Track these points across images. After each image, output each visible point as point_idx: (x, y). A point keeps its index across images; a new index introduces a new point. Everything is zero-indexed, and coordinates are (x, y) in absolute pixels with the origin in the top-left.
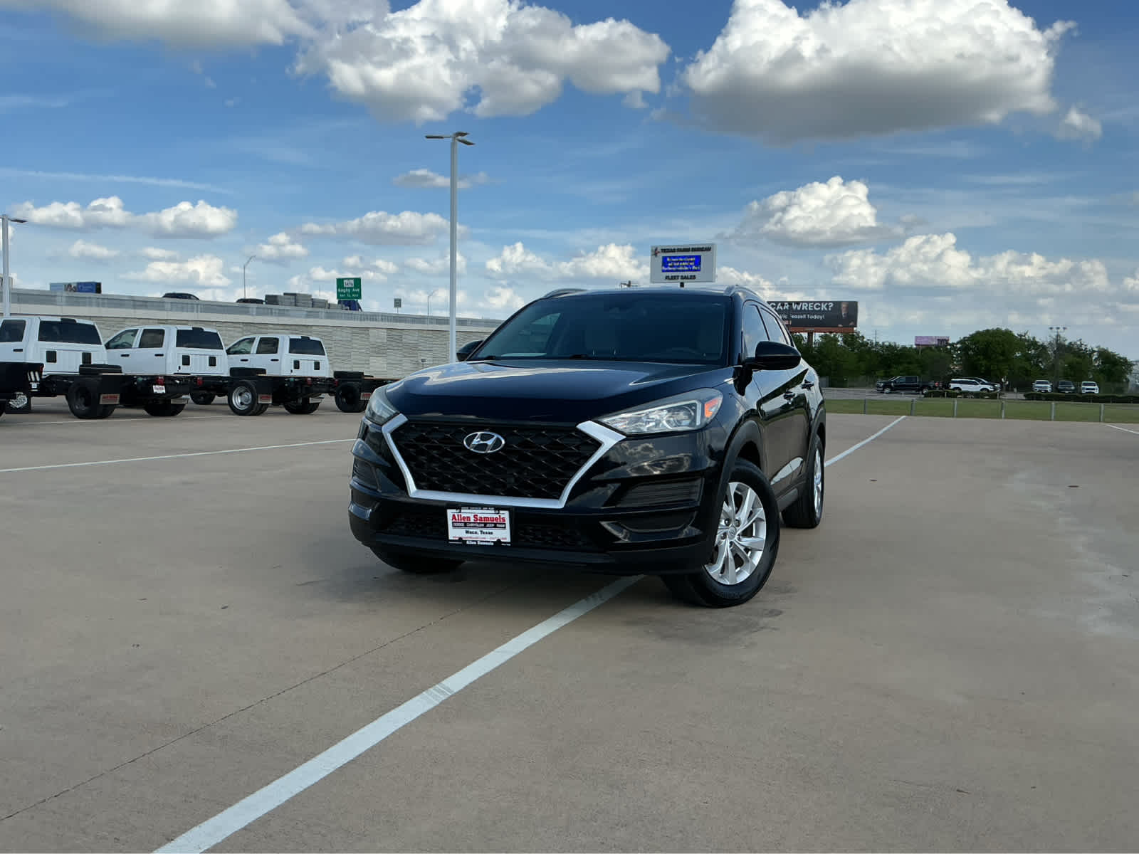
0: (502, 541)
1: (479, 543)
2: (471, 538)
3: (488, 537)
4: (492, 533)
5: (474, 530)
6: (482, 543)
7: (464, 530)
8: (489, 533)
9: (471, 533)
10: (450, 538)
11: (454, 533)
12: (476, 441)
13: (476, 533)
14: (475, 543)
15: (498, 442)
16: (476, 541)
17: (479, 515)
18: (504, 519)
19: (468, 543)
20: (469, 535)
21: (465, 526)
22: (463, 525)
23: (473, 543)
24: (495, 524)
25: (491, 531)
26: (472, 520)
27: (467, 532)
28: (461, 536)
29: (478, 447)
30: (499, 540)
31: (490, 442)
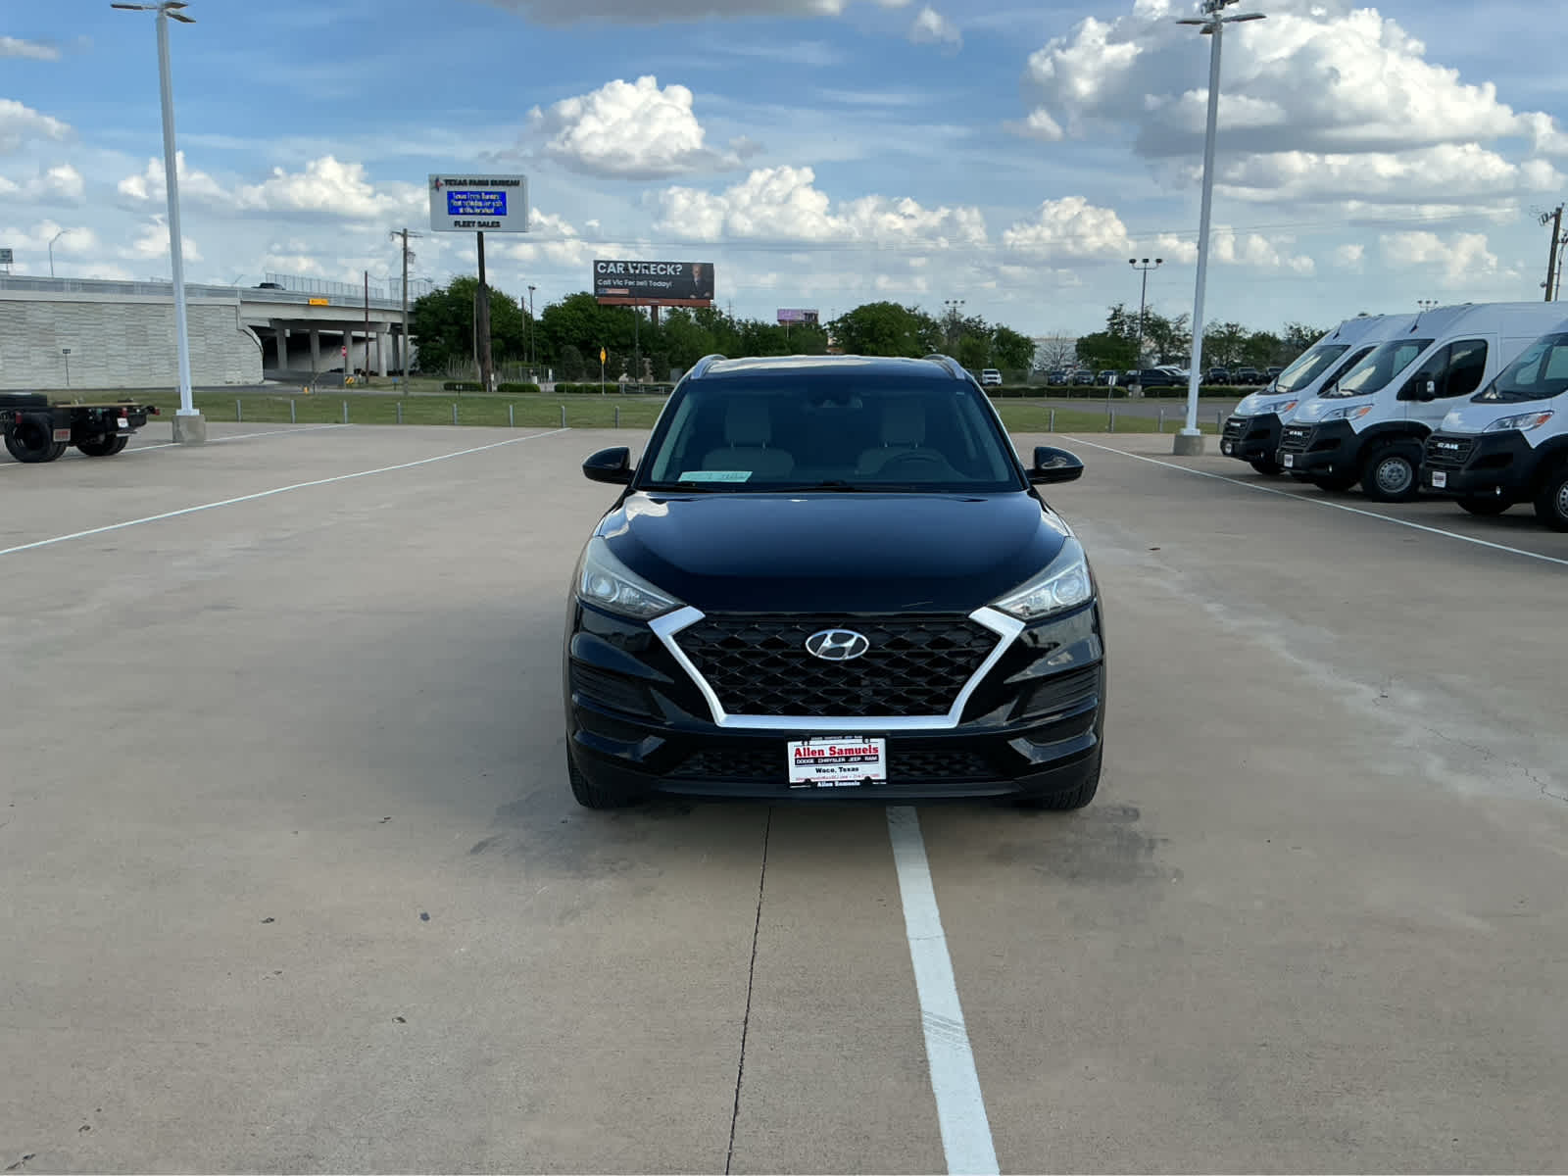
0: (873, 778)
1: (837, 784)
2: (824, 778)
3: (851, 776)
4: (857, 769)
5: (829, 767)
6: (841, 784)
7: (813, 768)
8: (853, 769)
9: (824, 771)
10: (791, 781)
11: (797, 774)
12: (828, 643)
13: (832, 771)
14: (831, 785)
15: (860, 643)
16: (833, 782)
17: (838, 747)
18: (876, 750)
19: (819, 785)
20: (822, 774)
21: (816, 761)
22: (812, 761)
23: (827, 785)
24: (863, 757)
25: (855, 766)
26: (827, 754)
27: (819, 771)
28: (808, 777)
29: (828, 652)
30: (868, 779)
31: (850, 644)
